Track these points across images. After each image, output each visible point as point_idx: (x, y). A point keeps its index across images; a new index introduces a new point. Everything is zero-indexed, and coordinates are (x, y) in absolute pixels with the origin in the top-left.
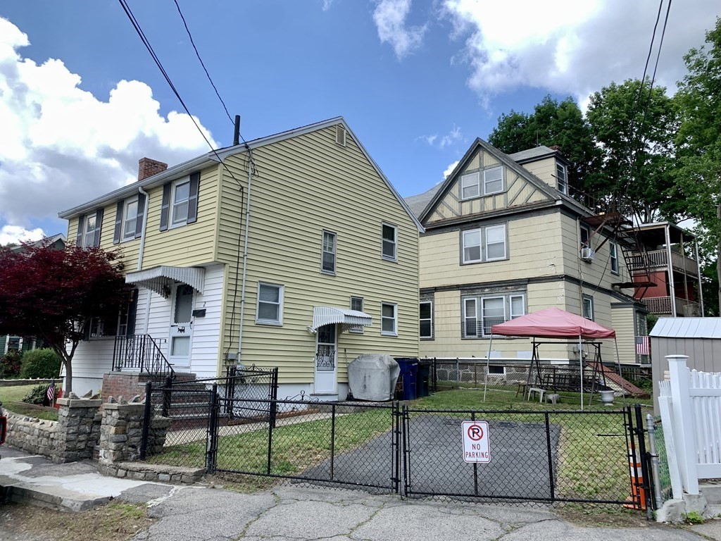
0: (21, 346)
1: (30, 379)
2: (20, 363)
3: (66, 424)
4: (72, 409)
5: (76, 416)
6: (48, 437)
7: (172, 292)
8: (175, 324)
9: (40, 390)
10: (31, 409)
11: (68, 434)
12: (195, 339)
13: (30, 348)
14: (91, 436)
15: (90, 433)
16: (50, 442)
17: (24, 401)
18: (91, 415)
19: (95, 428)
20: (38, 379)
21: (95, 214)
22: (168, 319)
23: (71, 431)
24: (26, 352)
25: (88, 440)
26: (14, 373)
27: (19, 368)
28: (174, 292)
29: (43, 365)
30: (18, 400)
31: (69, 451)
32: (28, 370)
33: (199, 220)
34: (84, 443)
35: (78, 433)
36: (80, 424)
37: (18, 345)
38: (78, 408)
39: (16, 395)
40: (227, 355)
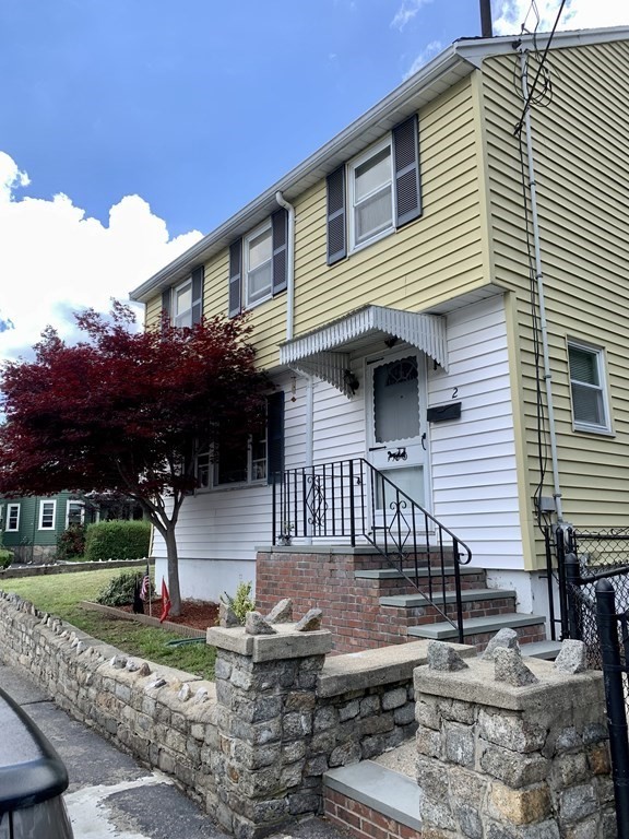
0: (83, 518)
1: (100, 561)
2: (84, 540)
3: (250, 712)
4: (262, 665)
5: (271, 688)
6: (186, 732)
7: (362, 382)
8: (379, 445)
9: (122, 582)
10: (115, 619)
11: (256, 745)
12: (437, 472)
13: (93, 520)
14: (316, 742)
15: (310, 736)
16: (192, 748)
17: (100, 601)
18: (307, 680)
19: (321, 718)
20: (110, 560)
21: (190, 281)
22: (362, 437)
23: (265, 736)
24: (90, 526)
25: (308, 757)
26: (77, 552)
27: (83, 545)
28: (367, 382)
29: (110, 541)
30: (90, 600)
31: (263, 798)
32: (93, 549)
33: (427, 213)
34: (298, 768)
35: (282, 739)
36: (286, 708)
37: (79, 518)
38: (276, 662)
39: (86, 590)
40: (537, 502)
